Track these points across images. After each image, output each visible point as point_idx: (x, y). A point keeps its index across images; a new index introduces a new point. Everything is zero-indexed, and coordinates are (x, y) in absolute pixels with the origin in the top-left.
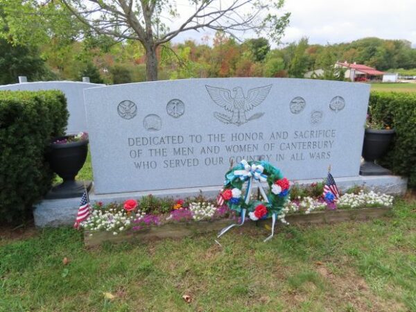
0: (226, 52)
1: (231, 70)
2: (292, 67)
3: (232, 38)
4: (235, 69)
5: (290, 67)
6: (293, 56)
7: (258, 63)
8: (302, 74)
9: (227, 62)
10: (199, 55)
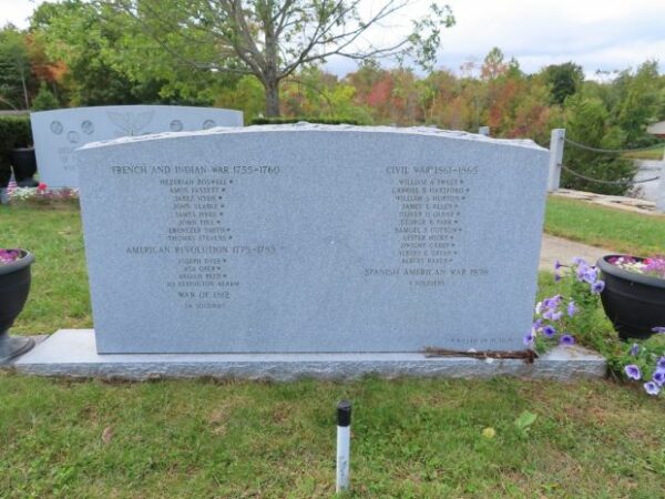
0: (501, 89)
1: (507, 119)
2: (621, 115)
3: (514, 65)
4: (514, 117)
5: (618, 113)
6: (624, 94)
7: (557, 108)
8: (643, 127)
9: (500, 106)
10: (454, 95)
